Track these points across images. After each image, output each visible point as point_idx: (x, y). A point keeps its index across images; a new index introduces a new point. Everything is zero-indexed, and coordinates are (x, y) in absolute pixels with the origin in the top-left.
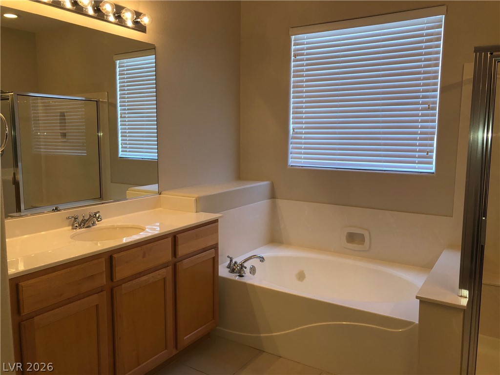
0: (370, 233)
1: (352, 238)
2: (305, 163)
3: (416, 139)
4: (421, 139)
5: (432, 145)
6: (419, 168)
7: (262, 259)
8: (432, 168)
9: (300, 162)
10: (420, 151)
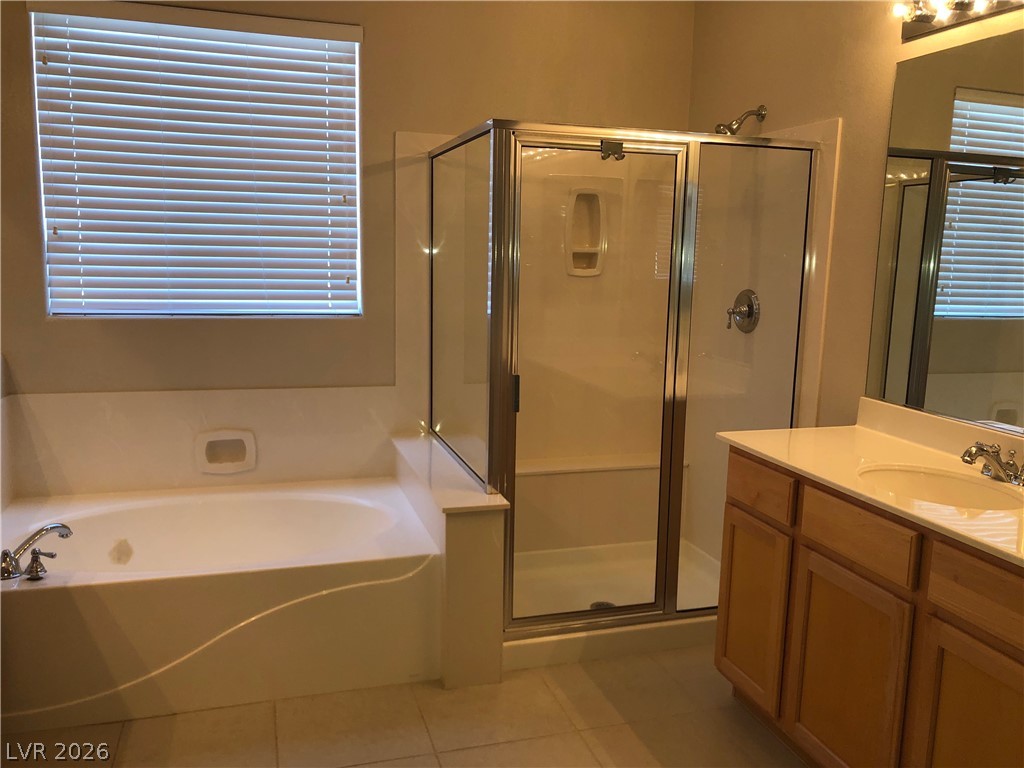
0: (254, 435)
1: (217, 451)
2: (88, 305)
3: (324, 256)
4: (334, 256)
5: (353, 267)
6: (334, 307)
7: (65, 531)
8: (356, 306)
9: (79, 305)
10: (334, 277)
